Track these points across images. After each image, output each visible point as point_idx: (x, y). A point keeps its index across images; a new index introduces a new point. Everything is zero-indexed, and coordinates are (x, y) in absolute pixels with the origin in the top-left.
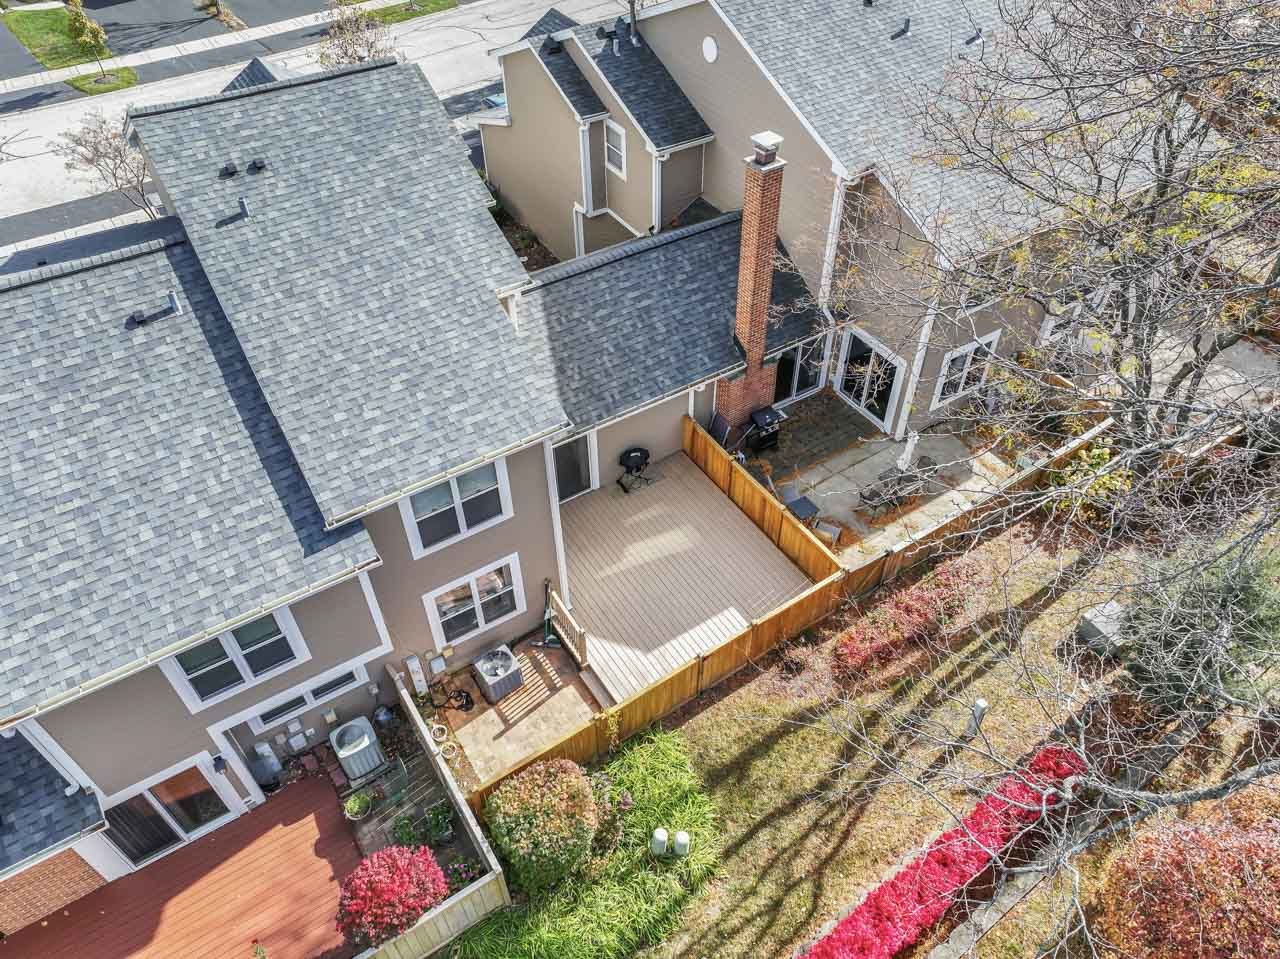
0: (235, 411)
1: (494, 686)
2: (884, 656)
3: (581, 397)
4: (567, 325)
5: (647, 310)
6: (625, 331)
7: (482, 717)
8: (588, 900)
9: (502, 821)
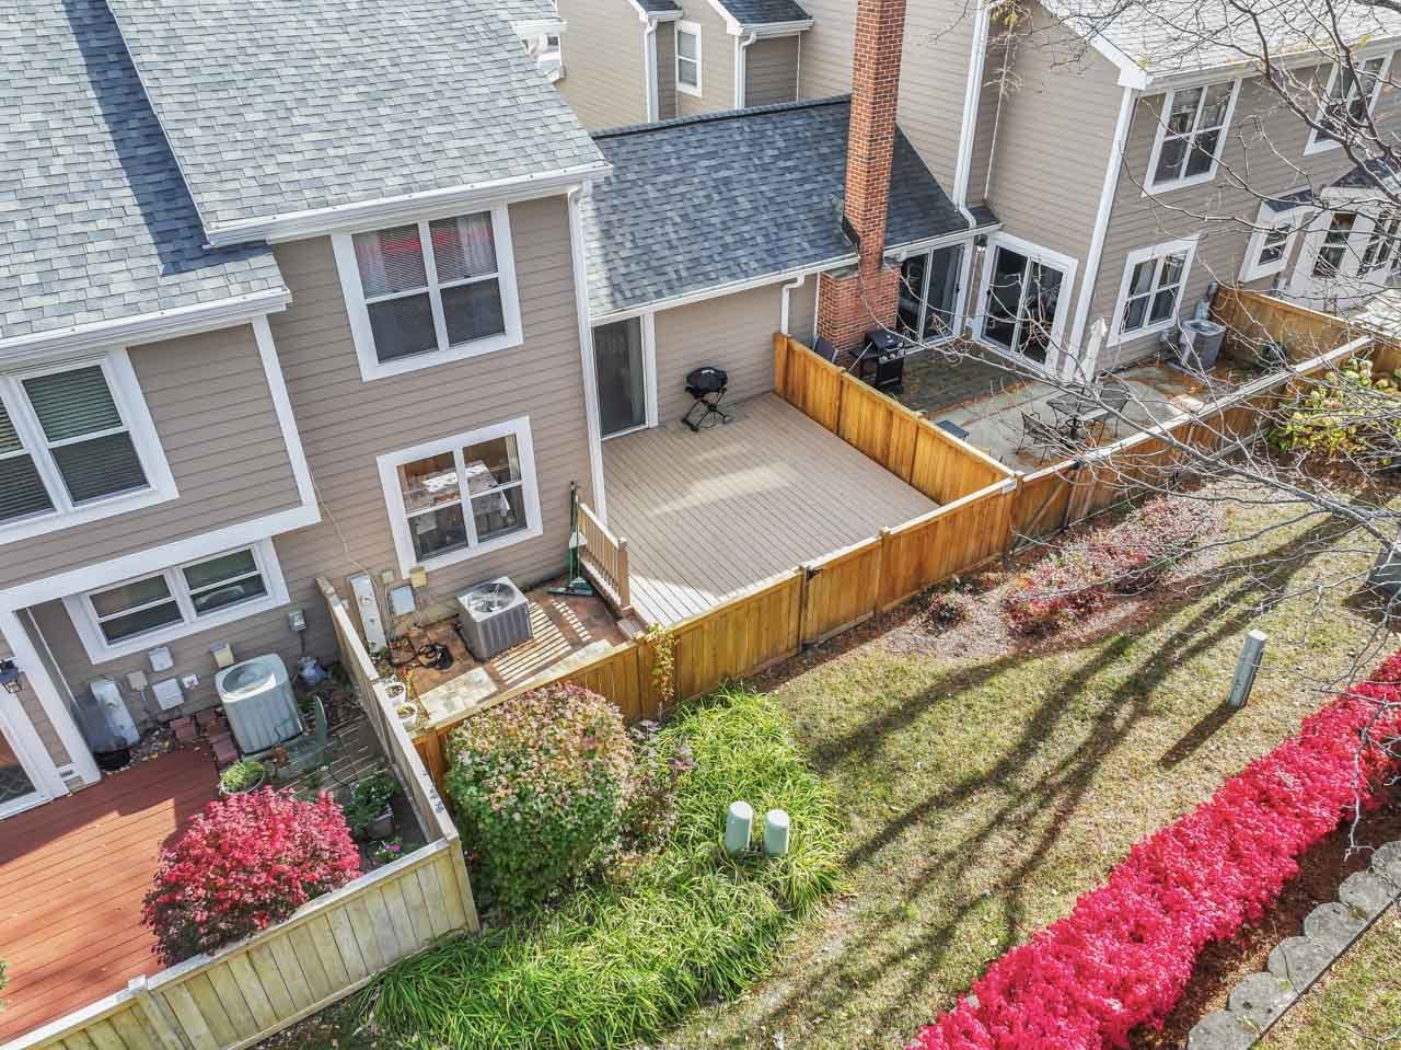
0: (95, 103)
1: (484, 624)
2: (1083, 605)
3: (634, 267)
4: (616, 187)
5: (727, 181)
6: (696, 201)
7: (463, 677)
8: (616, 919)
9: (468, 761)
